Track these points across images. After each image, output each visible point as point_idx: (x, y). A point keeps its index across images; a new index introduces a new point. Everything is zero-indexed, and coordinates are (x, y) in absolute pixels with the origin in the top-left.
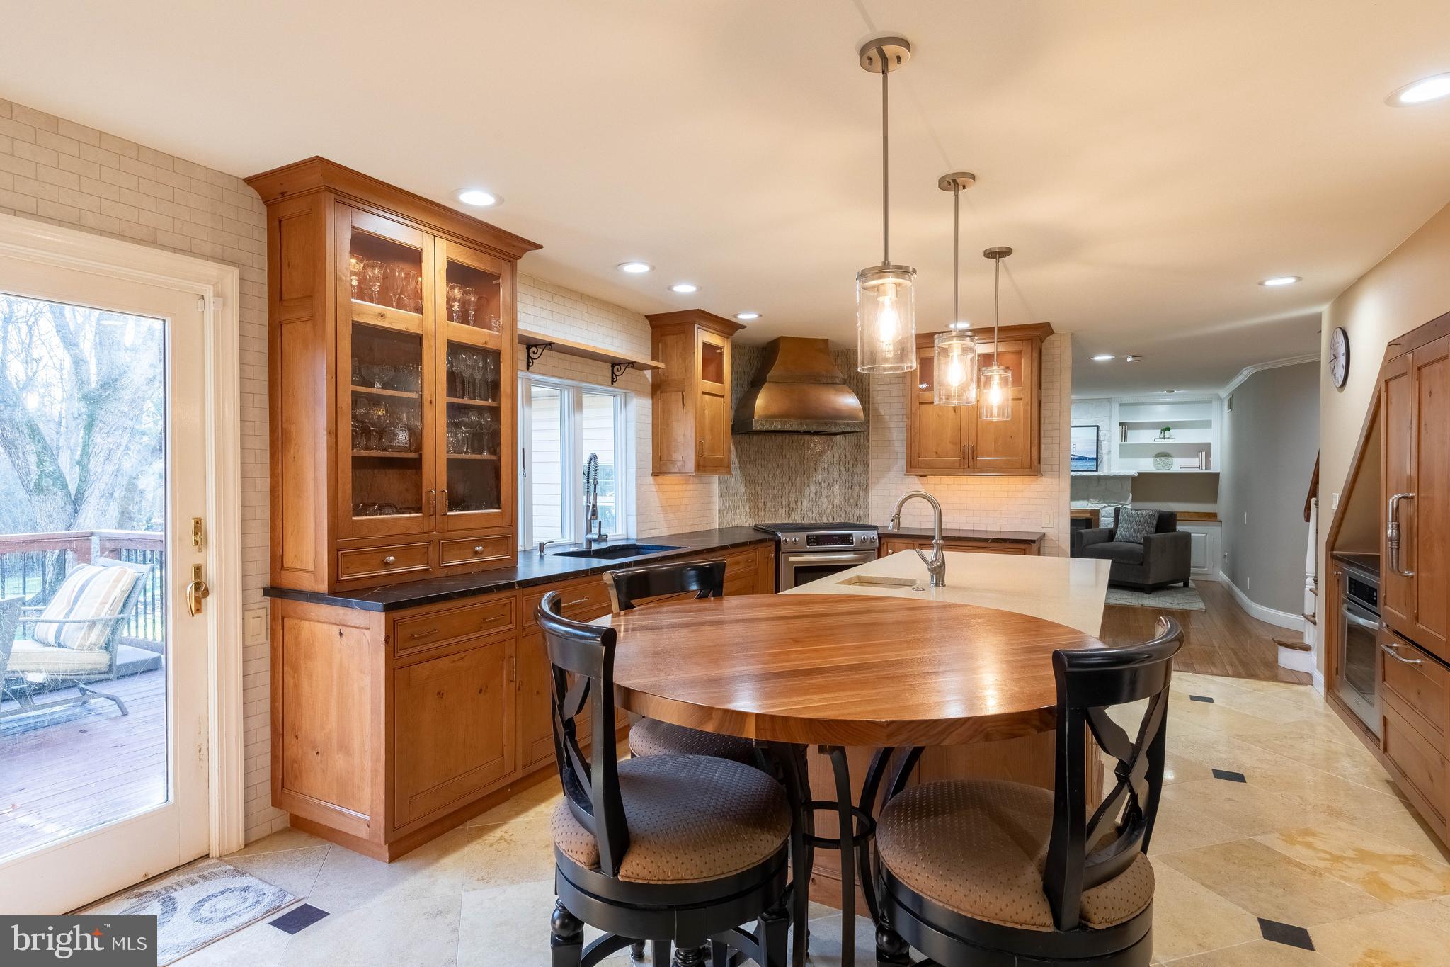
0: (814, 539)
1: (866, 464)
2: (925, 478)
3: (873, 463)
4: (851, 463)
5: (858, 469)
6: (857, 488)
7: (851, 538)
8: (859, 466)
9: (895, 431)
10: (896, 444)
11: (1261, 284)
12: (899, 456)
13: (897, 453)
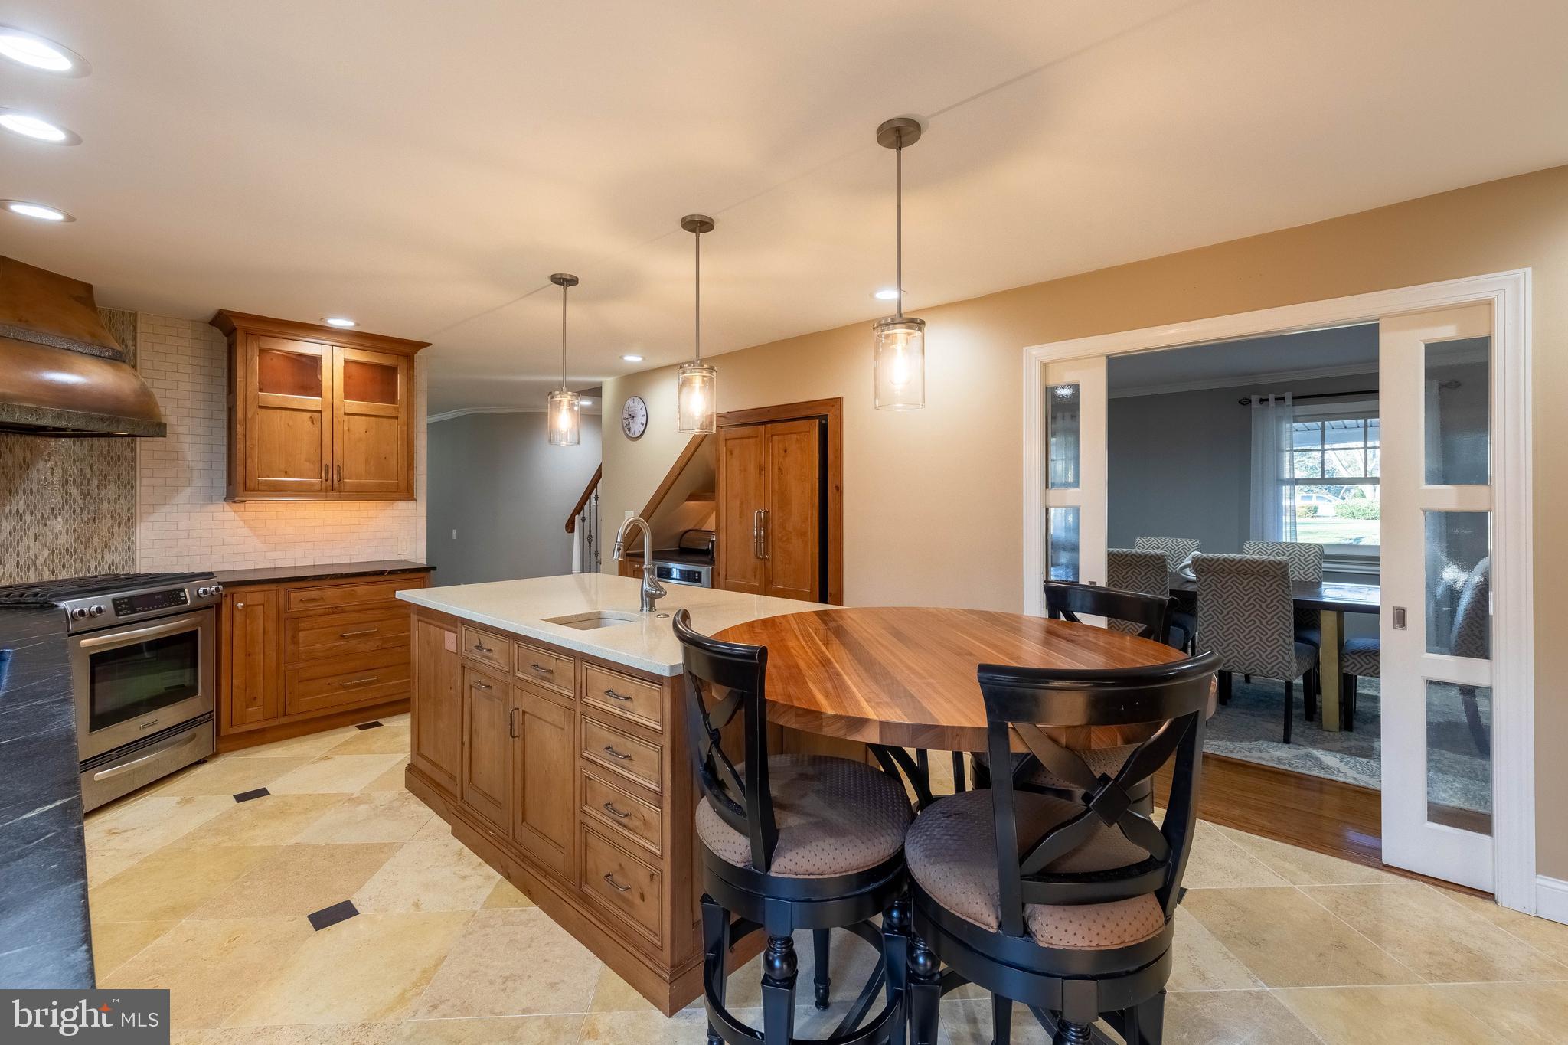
0: (126, 603)
1: (128, 486)
2: (242, 505)
3: (144, 484)
4: (95, 482)
5: (112, 491)
6: (108, 521)
7: (182, 595)
8: (112, 486)
9: (188, 440)
10: (189, 457)
11: (621, 357)
12: (196, 474)
13: (191, 469)
